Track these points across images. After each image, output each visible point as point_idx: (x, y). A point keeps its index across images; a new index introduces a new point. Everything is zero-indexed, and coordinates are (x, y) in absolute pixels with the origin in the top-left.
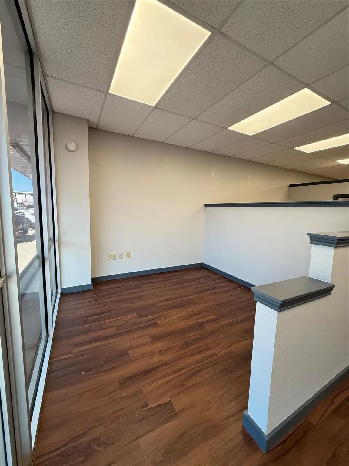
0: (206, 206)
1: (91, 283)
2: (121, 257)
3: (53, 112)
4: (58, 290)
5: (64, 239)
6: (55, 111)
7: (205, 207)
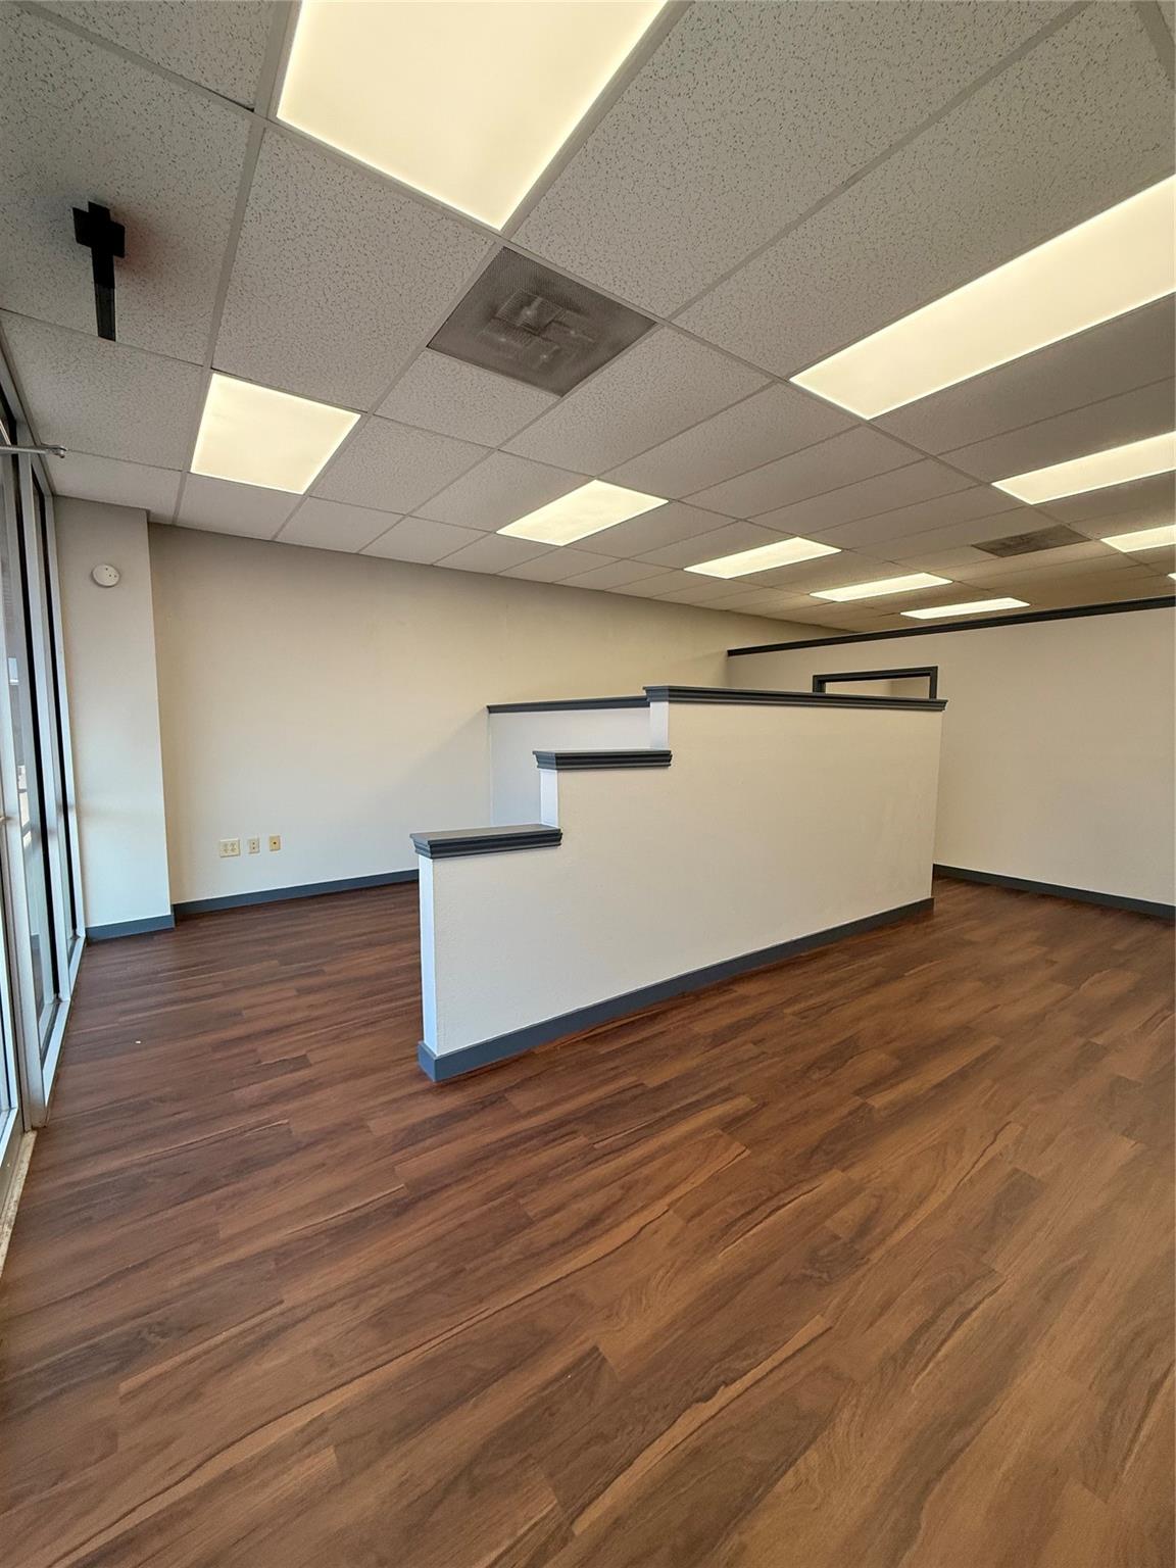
0: (492, 709)
1: (169, 913)
2: (254, 847)
3: (54, 495)
4: (78, 930)
5: (91, 801)
6: (59, 493)
7: (490, 712)
